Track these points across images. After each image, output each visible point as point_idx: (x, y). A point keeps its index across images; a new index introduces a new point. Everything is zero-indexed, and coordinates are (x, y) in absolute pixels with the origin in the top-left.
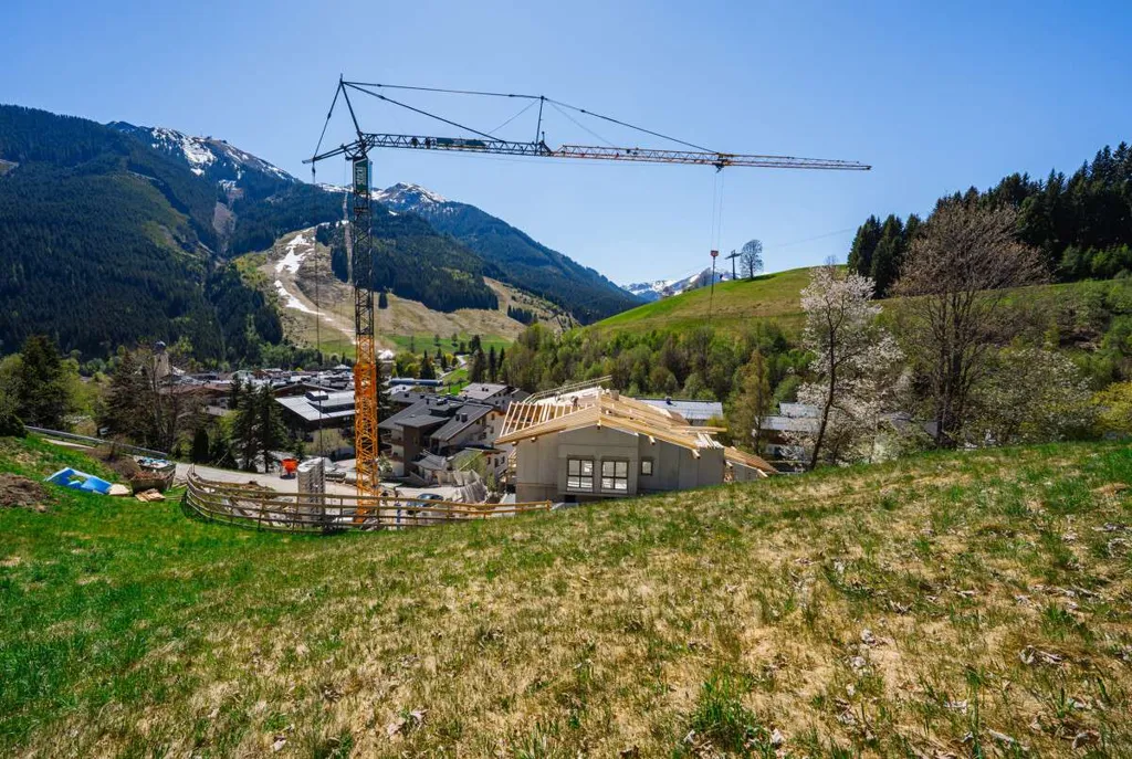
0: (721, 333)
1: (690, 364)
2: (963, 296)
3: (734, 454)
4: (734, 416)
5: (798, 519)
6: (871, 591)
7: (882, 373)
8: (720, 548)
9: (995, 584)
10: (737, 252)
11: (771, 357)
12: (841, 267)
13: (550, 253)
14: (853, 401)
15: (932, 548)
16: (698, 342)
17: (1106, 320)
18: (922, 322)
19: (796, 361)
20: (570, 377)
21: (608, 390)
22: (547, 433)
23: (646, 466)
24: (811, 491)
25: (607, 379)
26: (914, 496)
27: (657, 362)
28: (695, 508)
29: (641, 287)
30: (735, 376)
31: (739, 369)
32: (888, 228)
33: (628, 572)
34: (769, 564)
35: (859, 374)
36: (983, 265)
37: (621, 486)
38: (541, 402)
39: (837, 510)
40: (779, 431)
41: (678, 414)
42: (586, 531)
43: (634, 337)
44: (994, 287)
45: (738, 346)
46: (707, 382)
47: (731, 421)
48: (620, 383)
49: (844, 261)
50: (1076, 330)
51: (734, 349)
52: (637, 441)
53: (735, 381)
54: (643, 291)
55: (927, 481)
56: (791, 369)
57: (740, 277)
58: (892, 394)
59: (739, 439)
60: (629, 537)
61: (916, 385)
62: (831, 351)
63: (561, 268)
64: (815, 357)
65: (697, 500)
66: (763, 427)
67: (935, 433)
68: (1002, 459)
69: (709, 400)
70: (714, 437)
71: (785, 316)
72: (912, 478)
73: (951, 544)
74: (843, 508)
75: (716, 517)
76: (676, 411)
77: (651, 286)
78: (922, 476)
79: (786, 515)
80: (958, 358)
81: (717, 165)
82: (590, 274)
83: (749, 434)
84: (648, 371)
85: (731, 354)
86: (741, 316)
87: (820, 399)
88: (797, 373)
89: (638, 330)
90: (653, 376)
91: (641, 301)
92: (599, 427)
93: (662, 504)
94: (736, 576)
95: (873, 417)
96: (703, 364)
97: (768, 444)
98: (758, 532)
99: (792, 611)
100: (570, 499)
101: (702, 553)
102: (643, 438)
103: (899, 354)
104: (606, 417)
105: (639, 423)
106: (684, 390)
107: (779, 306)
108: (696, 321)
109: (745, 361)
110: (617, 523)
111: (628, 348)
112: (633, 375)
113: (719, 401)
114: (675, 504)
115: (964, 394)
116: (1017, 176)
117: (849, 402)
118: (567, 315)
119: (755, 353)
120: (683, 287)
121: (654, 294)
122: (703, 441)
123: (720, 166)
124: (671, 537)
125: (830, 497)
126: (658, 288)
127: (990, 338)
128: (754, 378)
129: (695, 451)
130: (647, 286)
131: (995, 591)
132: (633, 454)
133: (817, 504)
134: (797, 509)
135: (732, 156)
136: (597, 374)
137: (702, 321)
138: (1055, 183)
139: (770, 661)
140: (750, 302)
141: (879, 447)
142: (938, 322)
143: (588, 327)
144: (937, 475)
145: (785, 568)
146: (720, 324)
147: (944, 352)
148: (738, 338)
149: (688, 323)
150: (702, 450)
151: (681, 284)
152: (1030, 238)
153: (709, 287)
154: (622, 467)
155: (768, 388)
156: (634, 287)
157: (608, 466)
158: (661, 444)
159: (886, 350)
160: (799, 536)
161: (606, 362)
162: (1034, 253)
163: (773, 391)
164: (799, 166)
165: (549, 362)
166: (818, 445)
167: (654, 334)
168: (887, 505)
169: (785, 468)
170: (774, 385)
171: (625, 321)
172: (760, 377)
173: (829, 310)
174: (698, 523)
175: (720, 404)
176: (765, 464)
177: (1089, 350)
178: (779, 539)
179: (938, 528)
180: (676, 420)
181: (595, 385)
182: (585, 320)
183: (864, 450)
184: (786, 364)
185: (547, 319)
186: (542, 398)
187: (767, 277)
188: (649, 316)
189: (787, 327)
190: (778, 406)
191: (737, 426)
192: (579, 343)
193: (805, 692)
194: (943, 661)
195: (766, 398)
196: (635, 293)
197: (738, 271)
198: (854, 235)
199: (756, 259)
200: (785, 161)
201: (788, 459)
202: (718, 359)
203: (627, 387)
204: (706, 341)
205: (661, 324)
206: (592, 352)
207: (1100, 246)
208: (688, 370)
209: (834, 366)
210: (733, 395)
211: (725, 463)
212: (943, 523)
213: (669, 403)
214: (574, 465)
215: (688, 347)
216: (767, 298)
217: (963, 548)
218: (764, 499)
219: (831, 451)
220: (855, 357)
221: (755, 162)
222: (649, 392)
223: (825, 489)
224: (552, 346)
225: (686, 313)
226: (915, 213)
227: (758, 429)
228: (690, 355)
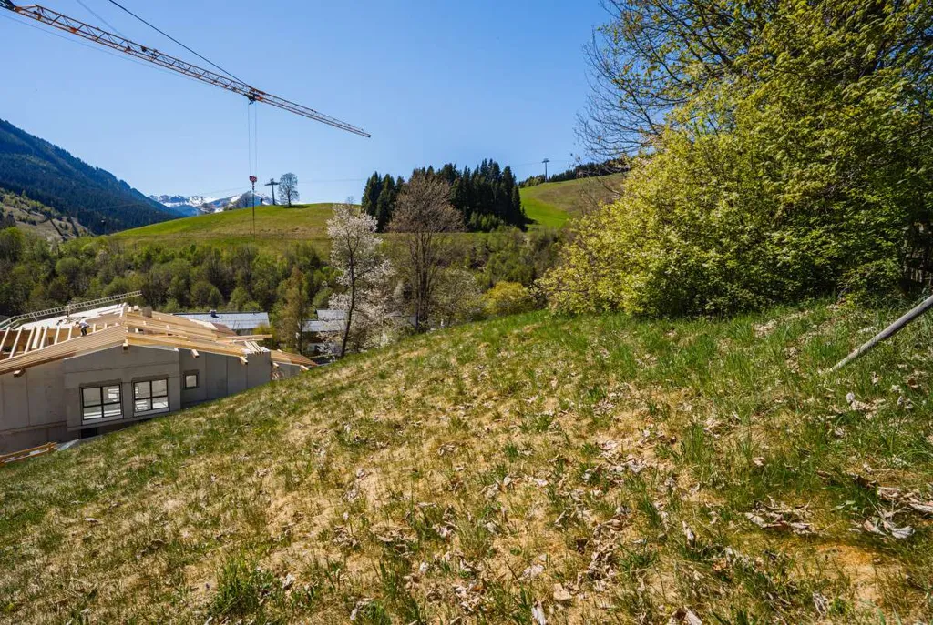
0: (265, 251)
1: (234, 278)
2: (427, 235)
3: (280, 356)
4: (280, 323)
5: (324, 399)
6: (367, 439)
7: (385, 285)
8: (256, 440)
9: (431, 413)
10: (275, 181)
11: (308, 273)
12: (357, 206)
13: (32, 140)
14: (367, 305)
15: (404, 399)
16: (242, 259)
17: (487, 255)
18: (407, 251)
19: (328, 276)
20: (80, 294)
21: (136, 307)
22: (44, 362)
23: (191, 381)
24: (336, 376)
25: (136, 294)
26: (399, 367)
27: (199, 277)
28: (238, 410)
29: (174, 199)
30: (279, 289)
31: (281, 283)
32: (387, 183)
33: (154, 493)
34: (297, 441)
35: (371, 287)
36: (435, 216)
37: (160, 405)
38: (28, 326)
39: (351, 386)
40: (316, 333)
41: (224, 326)
42: (102, 464)
43: (170, 251)
44: (441, 231)
45: (280, 262)
46: (253, 295)
47: (277, 328)
48: (153, 298)
49: (359, 202)
50: (477, 260)
51: (276, 265)
52: (177, 359)
53: (279, 293)
54: (178, 204)
55: (406, 356)
56: (324, 283)
57: (280, 203)
58: (391, 300)
59: (284, 342)
60: (160, 456)
61: (405, 293)
62: (352, 269)
63: (54, 162)
64: (341, 274)
65: (239, 402)
66: (305, 330)
67: (414, 323)
68: (444, 336)
69: (255, 311)
70: (261, 344)
71: (318, 240)
72: (398, 355)
73: (413, 394)
74: (356, 384)
75: (256, 414)
76: (223, 323)
77: (188, 200)
78: (404, 353)
79: (315, 399)
80: (425, 274)
81: (250, 98)
82: (102, 177)
83: (294, 338)
84: (188, 286)
85: (275, 269)
86: (281, 237)
87: (345, 305)
88: (329, 286)
89: (173, 244)
90: (195, 289)
91: (177, 215)
92: (125, 348)
93: (202, 414)
94: (267, 461)
95: (380, 315)
96: (248, 279)
97: (308, 344)
98: (291, 418)
99: (310, 473)
100: (89, 432)
101: (239, 450)
102: (185, 353)
103: (392, 272)
104: (136, 336)
105: (181, 339)
106: (230, 303)
107: (313, 233)
108: (238, 239)
109: (287, 276)
110: (147, 445)
111: (163, 262)
112: (171, 290)
113: (265, 311)
114: (216, 411)
115: (429, 298)
116: (451, 164)
117: (365, 307)
118: (69, 220)
119: (295, 270)
120: (224, 205)
121: (190, 208)
122: (251, 347)
123: (252, 99)
124: (208, 445)
125: (348, 377)
126: (198, 203)
127: (440, 262)
128: (295, 290)
129: (242, 358)
130: (182, 199)
131: (431, 417)
132: (174, 370)
133: (338, 385)
134: (323, 392)
135: (263, 93)
136: (121, 290)
137: (245, 239)
138: (467, 173)
139: (289, 520)
140: (290, 227)
141: (384, 337)
142: (414, 250)
143: (104, 237)
144: (412, 351)
145: (308, 442)
146: (263, 244)
147: (418, 271)
148: (279, 256)
149: (231, 240)
150: (250, 357)
151: (223, 203)
152: (456, 204)
153: (250, 208)
154: (160, 386)
155: (306, 298)
156: (166, 198)
157: (142, 389)
158: (205, 356)
159: (386, 269)
160: (323, 413)
161: (133, 277)
162: (459, 212)
163: (311, 301)
164: (321, 120)
165: (42, 276)
166: (346, 340)
167: (193, 248)
168: (382, 376)
169: (322, 361)
170: (312, 295)
171: (155, 234)
172: (300, 290)
173: (348, 238)
174: (239, 423)
175: (266, 314)
176: (307, 360)
177: (482, 271)
178: (307, 419)
179: (409, 385)
180: (222, 331)
181: (118, 302)
182: (99, 229)
183: (376, 339)
184: (321, 279)
185: (33, 223)
186: (32, 320)
187: (302, 207)
188: (186, 230)
189: (320, 249)
190: (316, 313)
191: (282, 332)
192: (91, 255)
193: (314, 534)
194: (402, 471)
195: (306, 307)
196: (169, 205)
197: (277, 198)
198: (365, 184)
199: (293, 190)
200: (310, 112)
201: (325, 353)
202: (262, 275)
203: (164, 302)
204: (250, 258)
205: (201, 239)
206: (112, 264)
207: (485, 214)
208: (233, 284)
209: (354, 280)
210: (277, 305)
211: (272, 364)
212: (411, 381)
213: (214, 316)
214: (91, 395)
215: (232, 263)
216: (303, 224)
217: (418, 395)
218: (299, 389)
219: (354, 342)
220: (366, 274)
221: (282, 105)
222: (190, 307)
223: (345, 372)
224: (45, 257)
225: (228, 230)
226: (401, 176)
227: (300, 332)
228: (234, 271)
